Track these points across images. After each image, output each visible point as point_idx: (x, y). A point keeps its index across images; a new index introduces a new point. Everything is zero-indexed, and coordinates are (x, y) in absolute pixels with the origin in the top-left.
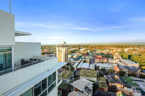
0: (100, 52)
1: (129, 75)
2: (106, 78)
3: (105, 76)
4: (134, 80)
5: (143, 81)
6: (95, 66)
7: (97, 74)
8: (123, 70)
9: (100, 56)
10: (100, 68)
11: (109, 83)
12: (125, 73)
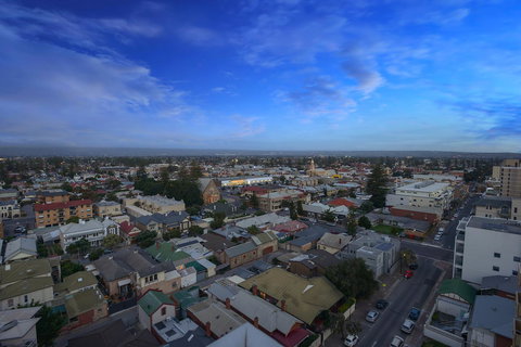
0: (60, 185)
1: (166, 238)
2: (96, 273)
3: (90, 268)
4: (180, 246)
5: (197, 242)
8: (148, 228)
9: (58, 199)
10: (65, 244)
11: (111, 284)
12: (155, 234)
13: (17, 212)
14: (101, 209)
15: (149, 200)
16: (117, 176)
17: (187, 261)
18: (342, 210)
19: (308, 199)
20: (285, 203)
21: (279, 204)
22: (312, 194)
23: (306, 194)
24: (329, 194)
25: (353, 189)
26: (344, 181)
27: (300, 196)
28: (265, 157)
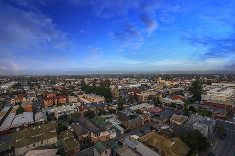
0: (51, 88)
3: (69, 127)
5: (113, 117)
6: (47, 113)
7: (56, 127)
8: (91, 109)
9: (52, 95)
10: (57, 116)
11: (79, 136)
12: (93, 111)
13: (36, 100)
14: (69, 99)
15: (88, 96)
16: (73, 84)
17: (111, 126)
18: (179, 102)
19: (160, 96)
20: (150, 98)
21: (147, 98)
22: (162, 93)
23: (159, 93)
24: (170, 93)
25: (181, 91)
26: (176, 86)
27: (157, 94)
28: (136, 74)
